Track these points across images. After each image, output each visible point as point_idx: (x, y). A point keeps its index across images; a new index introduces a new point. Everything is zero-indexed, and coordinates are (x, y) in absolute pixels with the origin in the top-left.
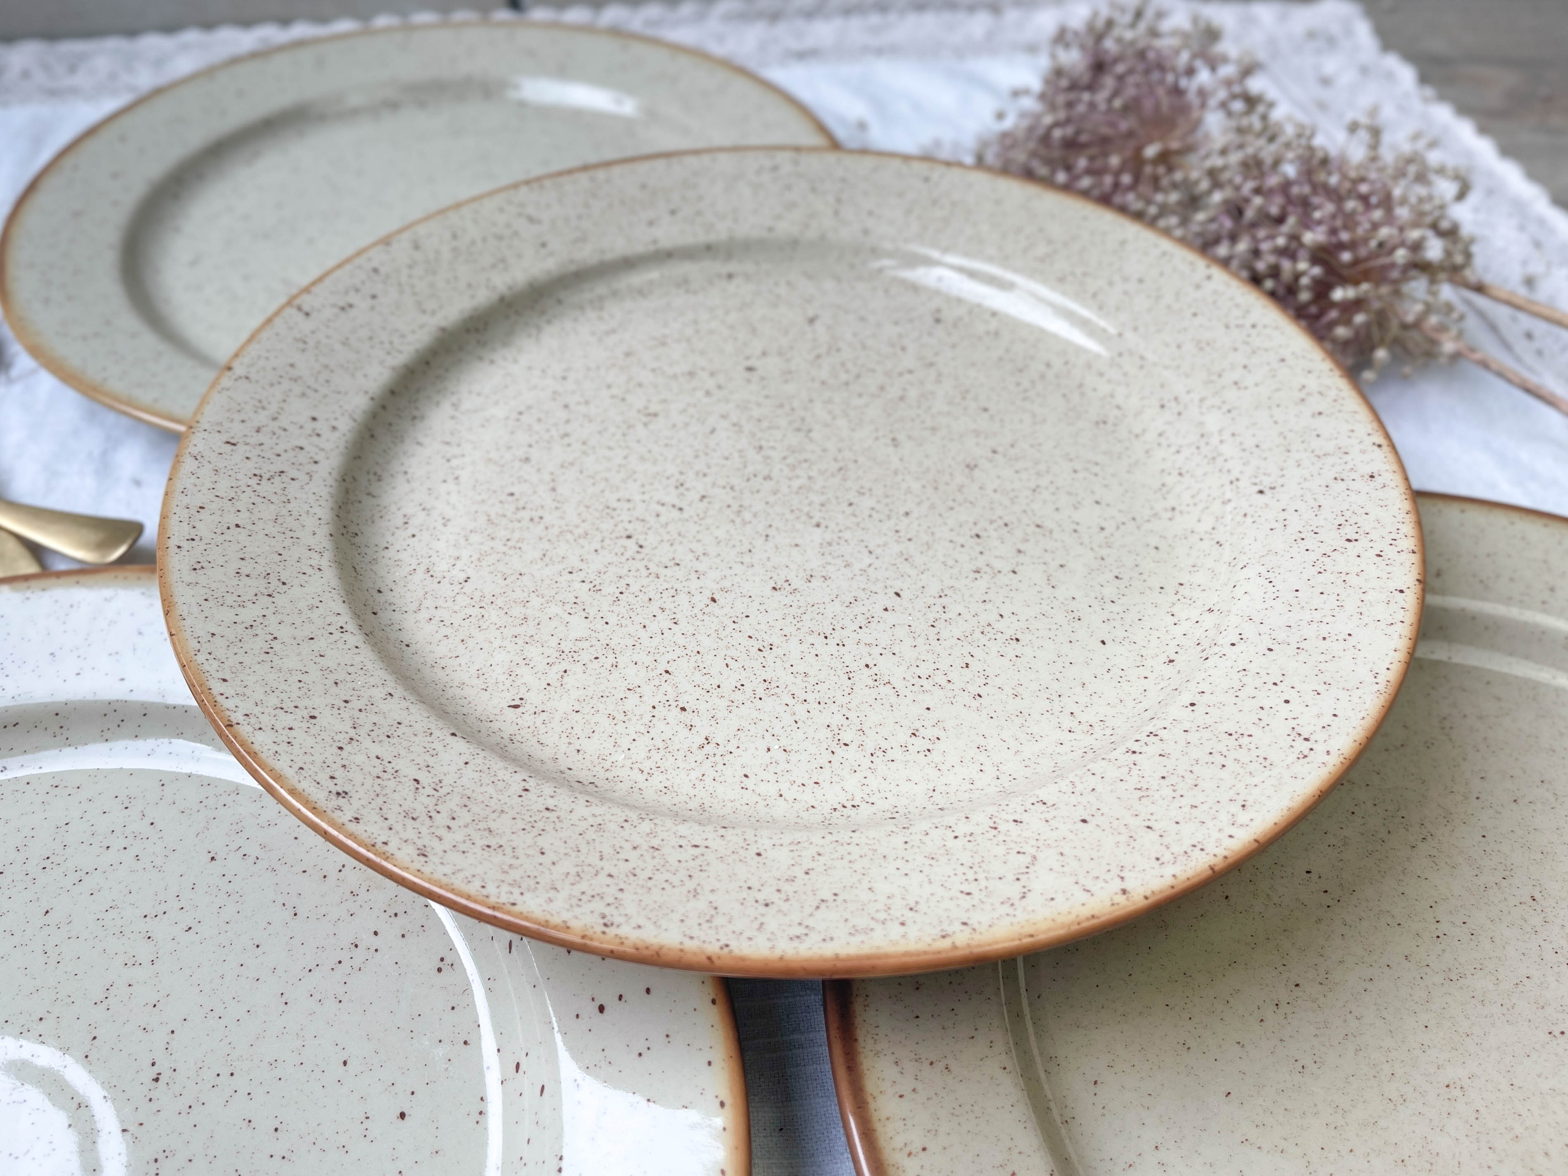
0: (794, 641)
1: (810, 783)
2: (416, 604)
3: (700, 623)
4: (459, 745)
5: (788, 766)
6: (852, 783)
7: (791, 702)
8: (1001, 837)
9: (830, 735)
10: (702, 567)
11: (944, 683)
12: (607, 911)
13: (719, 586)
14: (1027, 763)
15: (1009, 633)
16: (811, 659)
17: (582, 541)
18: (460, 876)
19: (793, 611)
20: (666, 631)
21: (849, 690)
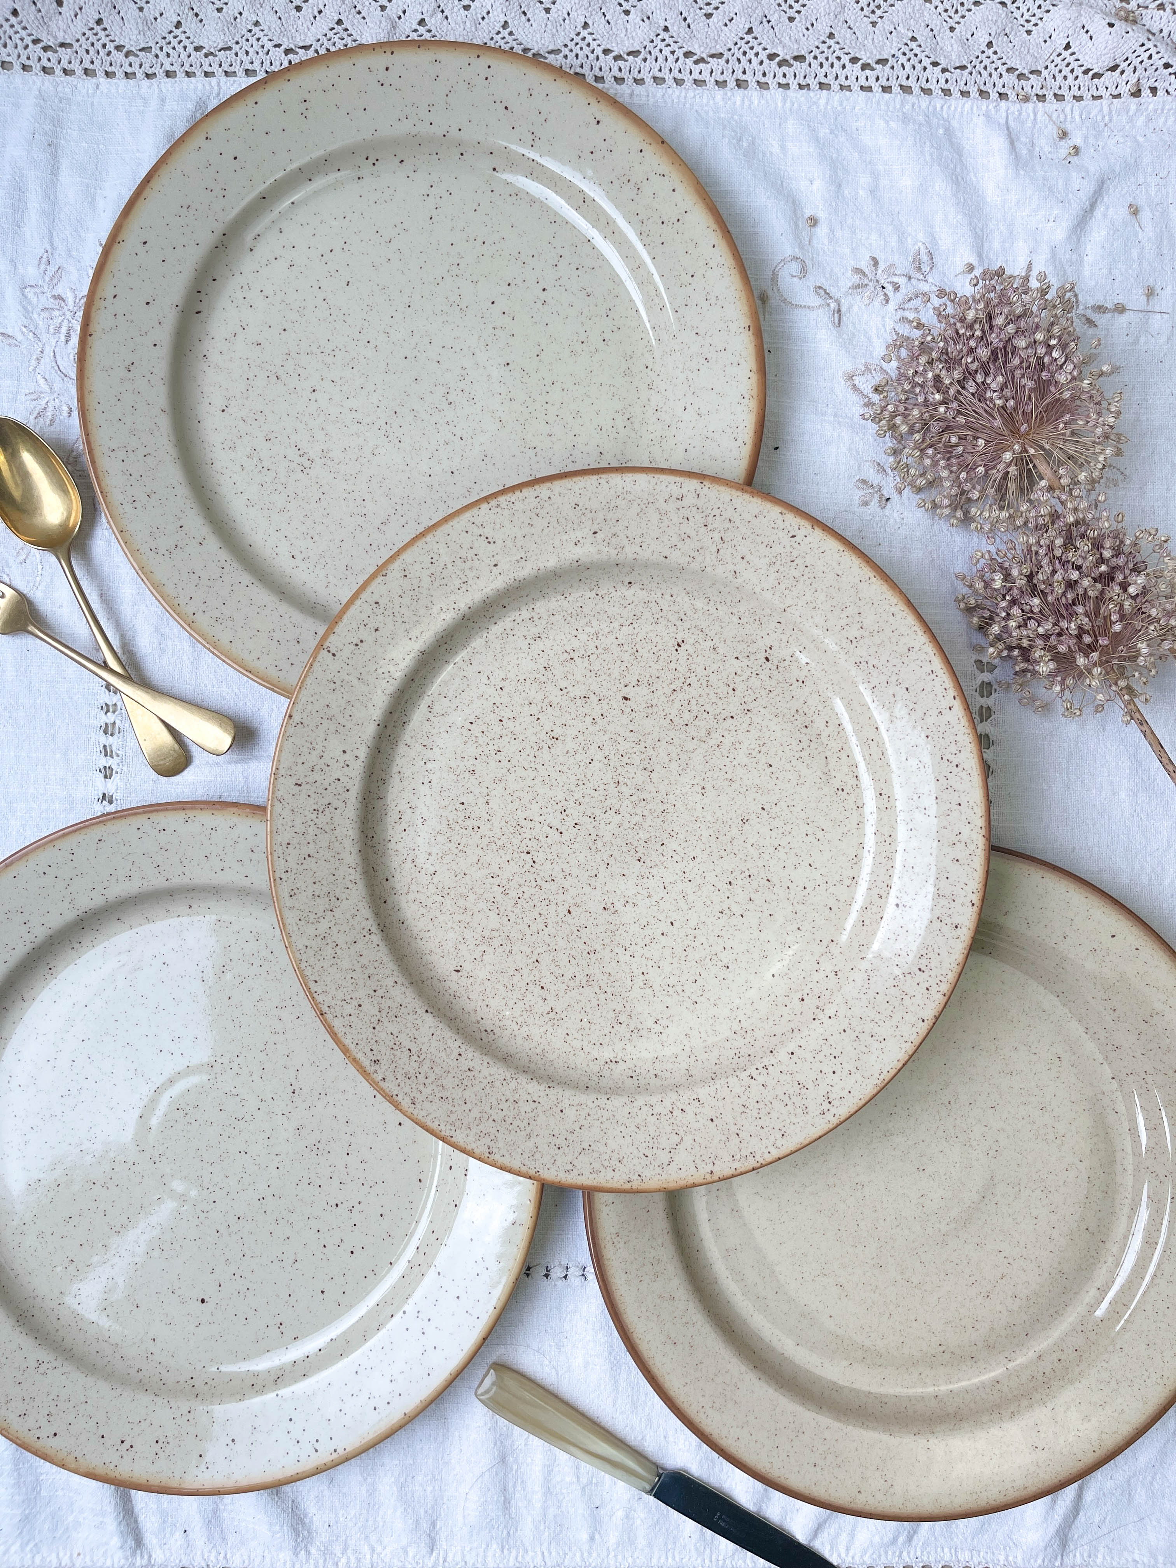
0: (608, 949)
1: (598, 1044)
2: (406, 888)
3: (559, 928)
4: (429, 1019)
5: (589, 1032)
6: (619, 1046)
7: (598, 991)
8: (672, 1120)
9: (614, 1016)
10: (567, 885)
11: (680, 991)
12: (491, 1144)
13: (574, 902)
14: (707, 1050)
15: (725, 961)
16: (614, 964)
17: (500, 851)
18: (430, 1117)
19: (612, 927)
20: (540, 931)
21: (629, 989)
